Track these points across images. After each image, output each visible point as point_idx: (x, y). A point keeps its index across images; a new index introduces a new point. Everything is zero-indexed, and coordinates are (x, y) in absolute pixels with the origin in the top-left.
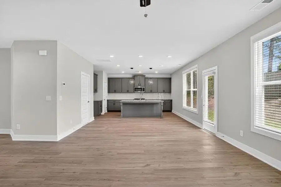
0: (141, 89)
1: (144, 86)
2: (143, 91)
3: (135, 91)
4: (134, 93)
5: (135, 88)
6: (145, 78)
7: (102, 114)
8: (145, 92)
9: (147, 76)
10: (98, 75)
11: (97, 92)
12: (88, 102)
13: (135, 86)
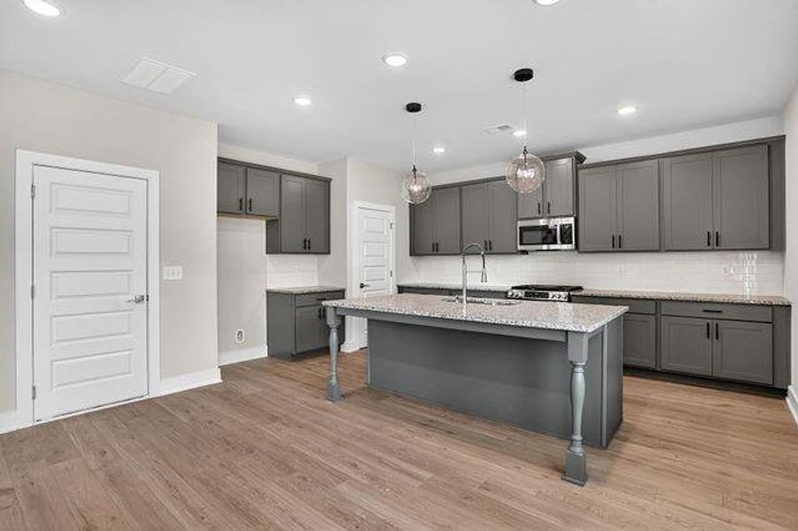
1: (571, 213)
2: (563, 242)
3: (521, 244)
4: (518, 253)
5: (523, 229)
10: (331, 179)
11: (329, 253)
12: (140, 300)
13: (522, 219)
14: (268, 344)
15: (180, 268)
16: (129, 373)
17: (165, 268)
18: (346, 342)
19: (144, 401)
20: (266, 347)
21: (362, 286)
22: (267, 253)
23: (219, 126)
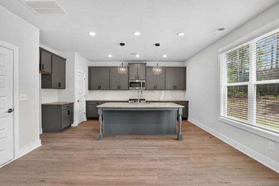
0: (139, 84)
1: (145, 79)
2: (142, 87)
3: (130, 87)
4: (129, 89)
5: (131, 83)
6: (146, 67)
7: (73, 125)
8: (145, 89)
9: (149, 64)
10: (66, 59)
11: (65, 89)
12: (10, 111)
13: (130, 80)
14: (42, 128)
15: (26, 95)
16: (5, 149)
17: (21, 95)
18: (74, 123)
19: (12, 162)
20: (42, 129)
21: (78, 101)
22: (42, 88)
23: (40, 31)
